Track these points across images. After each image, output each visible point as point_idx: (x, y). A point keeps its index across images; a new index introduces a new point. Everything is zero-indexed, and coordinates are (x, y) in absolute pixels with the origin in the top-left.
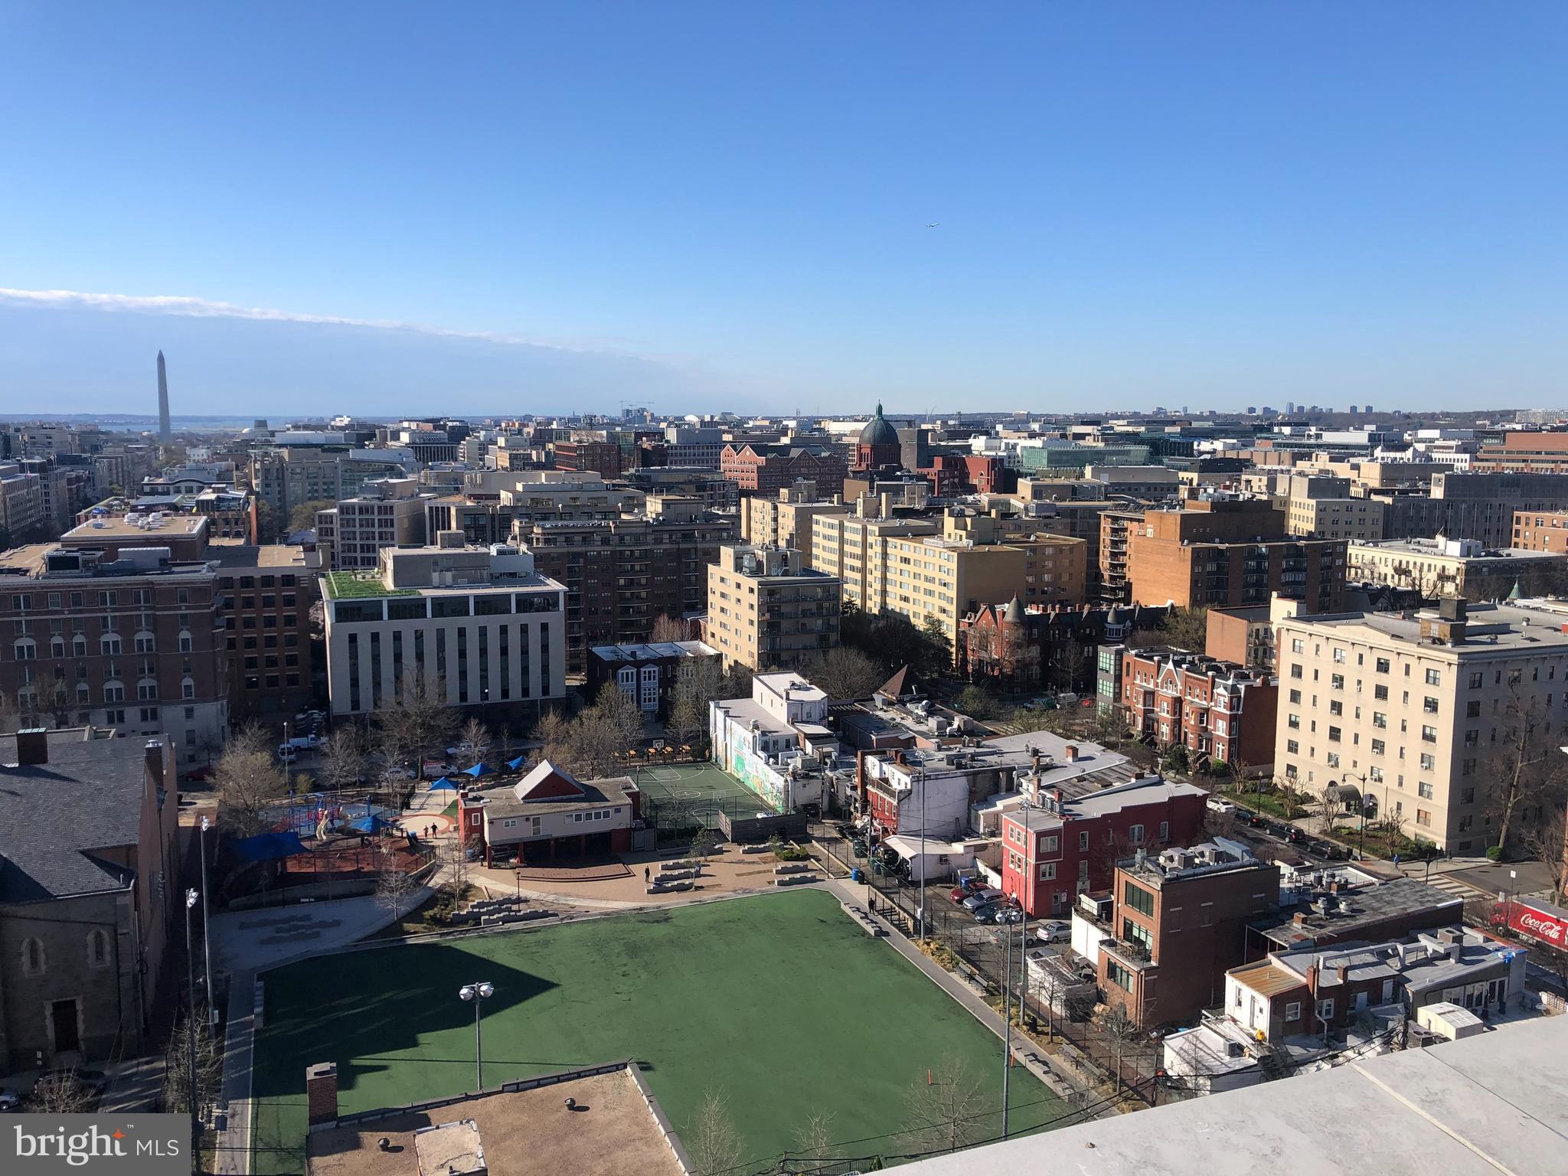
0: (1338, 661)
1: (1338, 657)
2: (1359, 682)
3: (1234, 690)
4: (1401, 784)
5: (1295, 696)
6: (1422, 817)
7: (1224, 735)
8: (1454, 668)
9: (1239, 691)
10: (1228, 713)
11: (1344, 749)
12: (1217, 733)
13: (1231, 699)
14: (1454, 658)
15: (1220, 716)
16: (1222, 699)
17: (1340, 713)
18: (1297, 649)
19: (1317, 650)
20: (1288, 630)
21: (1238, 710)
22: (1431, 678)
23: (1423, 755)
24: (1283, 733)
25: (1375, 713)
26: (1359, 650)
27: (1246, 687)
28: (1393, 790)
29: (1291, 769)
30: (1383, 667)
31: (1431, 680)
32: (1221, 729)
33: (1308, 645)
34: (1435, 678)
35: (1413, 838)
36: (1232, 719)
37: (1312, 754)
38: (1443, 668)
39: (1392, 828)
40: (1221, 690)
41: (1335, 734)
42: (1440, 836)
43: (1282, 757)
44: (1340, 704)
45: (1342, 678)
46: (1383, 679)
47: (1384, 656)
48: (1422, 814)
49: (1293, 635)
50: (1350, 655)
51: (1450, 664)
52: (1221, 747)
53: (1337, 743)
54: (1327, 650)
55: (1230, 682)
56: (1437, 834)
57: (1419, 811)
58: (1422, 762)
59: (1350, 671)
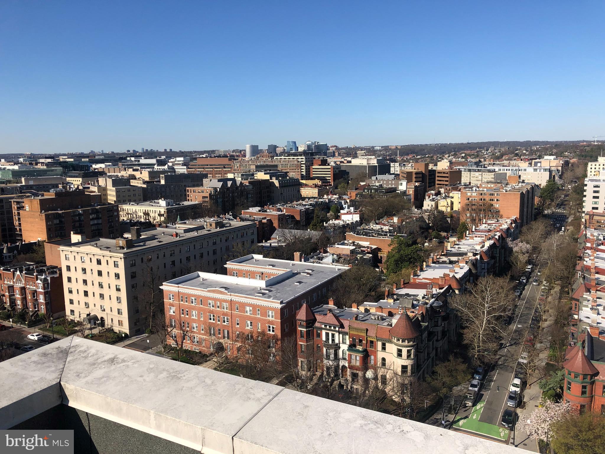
0: (83, 262)
1: (83, 260)
2: (92, 270)
3: (45, 280)
4: (111, 311)
5: (69, 280)
6: (120, 323)
7: (43, 301)
8: (123, 259)
9: (47, 280)
10: (43, 291)
11: (90, 299)
12: (40, 301)
13: (44, 285)
14: (122, 255)
15: (41, 293)
16: (40, 285)
17: (86, 284)
18: (67, 258)
19: (75, 258)
20: (62, 251)
21: (48, 289)
22: (116, 265)
23: (117, 297)
24: (67, 297)
25: (99, 282)
26: (90, 256)
27: (51, 278)
28: (109, 314)
29: (72, 311)
30: (99, 262)
31: (116, 266)
32: (41, 299)
33: (71, 257)
34: (117, 265)
35: (118, 332)
36: (45, 294)
37: (79, 304)
38: (119, 260)
39: (111, 330)
40: (39, 281)
41: (86, 293)
42: (127, 329)
43: (68, 307)
44: (86, 280)
45: (85, 269)
46: (100, 268)
47: (99, 258)
48: (120, 322)
49: (65, 253)
50: (87, 259)
51: (121, 258)
52: (42, 307)
53: (87, 297)
54: (78, 257)
55: (43, 277)
56: (126, 329)
57: (119, 321)
58: (117, 300)
59: (88, 266)
